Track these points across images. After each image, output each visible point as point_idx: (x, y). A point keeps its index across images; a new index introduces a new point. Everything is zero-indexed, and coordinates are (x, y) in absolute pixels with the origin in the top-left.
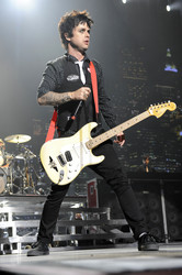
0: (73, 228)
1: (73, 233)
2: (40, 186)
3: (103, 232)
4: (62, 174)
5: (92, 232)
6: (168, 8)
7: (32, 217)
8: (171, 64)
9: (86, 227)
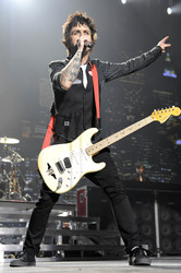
0: (60, 238)
1: (60, 243)
2: (27, 192)
3: (91, 243)
4: (60, 182)
5: (80, 242)
6: (170, 11)
7: (17, 225)
8: (170, 69)
9: (74, 238)
